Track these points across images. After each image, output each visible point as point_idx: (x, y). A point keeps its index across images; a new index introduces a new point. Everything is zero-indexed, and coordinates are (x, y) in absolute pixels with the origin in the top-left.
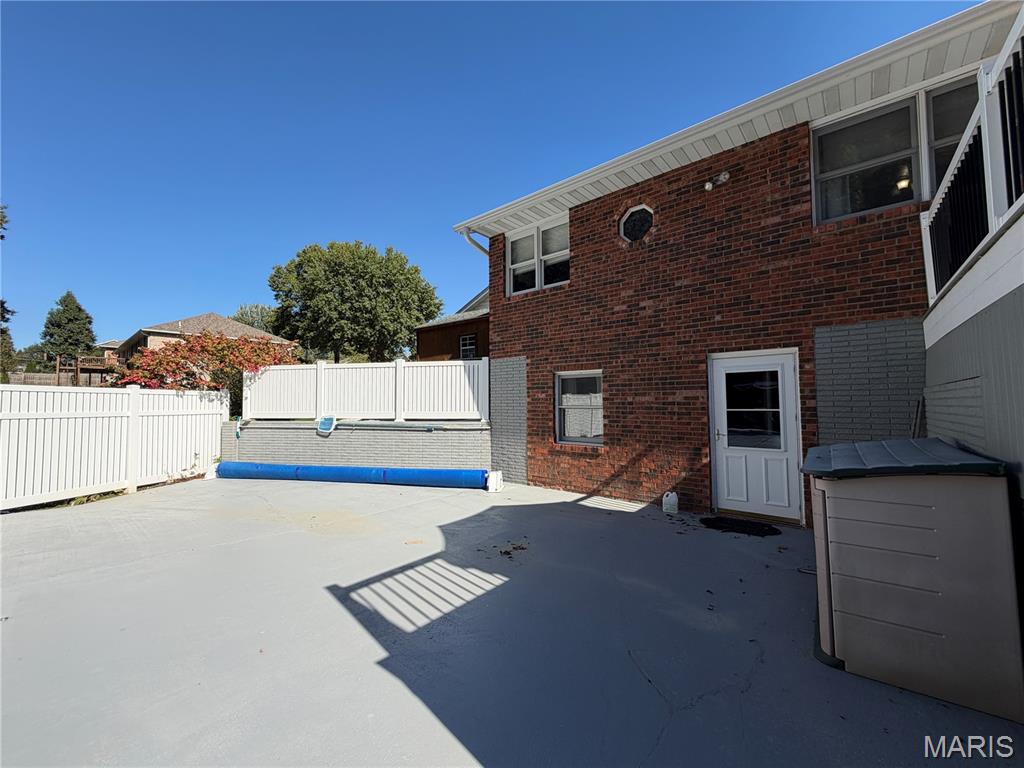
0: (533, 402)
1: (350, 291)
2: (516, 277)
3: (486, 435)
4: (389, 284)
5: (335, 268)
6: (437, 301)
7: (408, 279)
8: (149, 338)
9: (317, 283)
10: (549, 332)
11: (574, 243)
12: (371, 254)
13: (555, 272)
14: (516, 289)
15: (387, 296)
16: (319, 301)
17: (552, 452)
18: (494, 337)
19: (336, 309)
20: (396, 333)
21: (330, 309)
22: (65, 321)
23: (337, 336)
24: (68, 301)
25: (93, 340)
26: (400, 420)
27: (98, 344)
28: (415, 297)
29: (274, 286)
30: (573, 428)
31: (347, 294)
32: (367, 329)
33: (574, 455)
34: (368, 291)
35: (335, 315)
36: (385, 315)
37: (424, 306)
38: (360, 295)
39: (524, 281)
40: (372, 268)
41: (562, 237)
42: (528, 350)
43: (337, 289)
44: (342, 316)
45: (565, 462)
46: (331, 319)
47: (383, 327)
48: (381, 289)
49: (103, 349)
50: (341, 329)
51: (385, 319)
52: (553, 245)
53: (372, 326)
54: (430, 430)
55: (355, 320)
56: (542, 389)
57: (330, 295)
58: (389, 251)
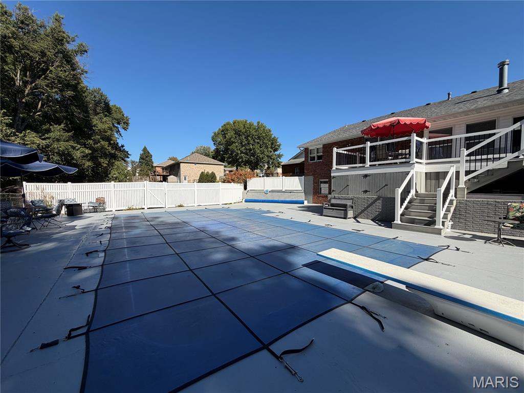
0: (314, 186)
1: (245, 142)
2: (311, 157)
3: (303, 193)
4: (259, 138)
5: (238, 133)
6: (278, 144)
7: (266, 135)
8: (181, 164)
9: (232, 139)
10: (318, 171)
11: (323, 152)
12: (251, 125)
13: (319, 158)
14: (311, 160)
15: (258, 143)
16: (233, 147)
17: (318, 197)
18: (305, 171)
19: (239, 150)
20: (263, 158)
21: (237, 150)
22: (145, 157)
23: (240, 160)
24: (145, 149)
25: (153, 163)
26: (284, 190)
27: (154, 165)
28: (270, 143)
29: (213, 139)
30: (323, 192)
31: (243, 143)
32: (252, 157)
33: (323, 197)
34: (252, 142)
35: (239, 152)
36: (258, 151)
37: (273, 146)
38: (249, 144)
39: (313, 159)
40: (253, 132)
41: (321, 150)
42: (313, 175)
43: (239, 141)
44: (242, 152)
45: (321, 199)
46: (238, 153)
47: (257, 156)
48: (256, 140)
49: (156, 167)
50: (242, 157)
51: (258, 153)
52: (319, 152)
53: (254, 156)
54: (290, 192)
55: (246, 154)
56: (316, 183)
57: (237, 144)
58: (259, 123)
